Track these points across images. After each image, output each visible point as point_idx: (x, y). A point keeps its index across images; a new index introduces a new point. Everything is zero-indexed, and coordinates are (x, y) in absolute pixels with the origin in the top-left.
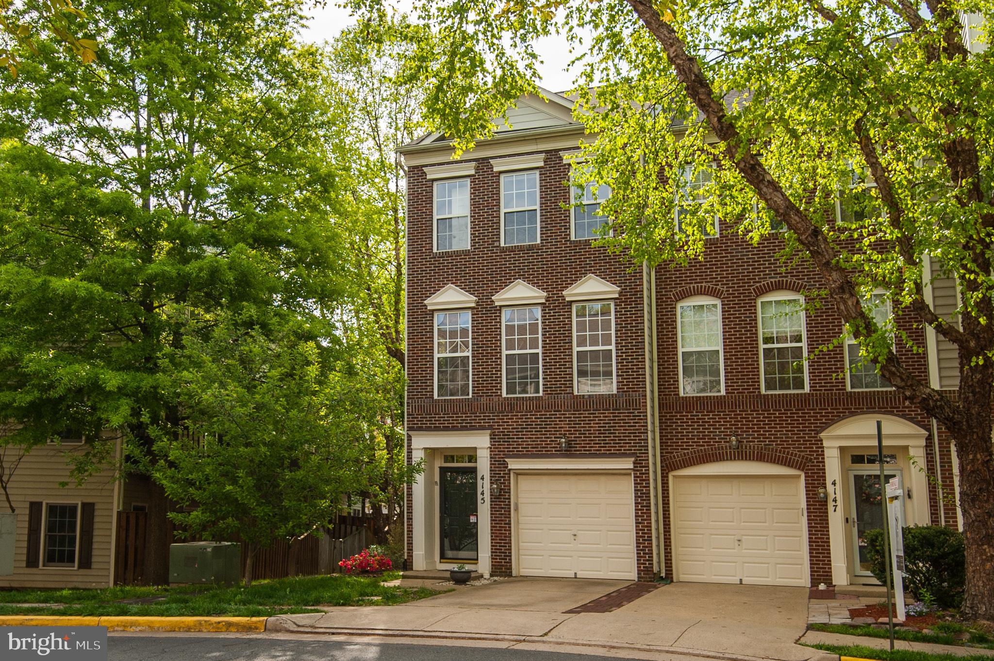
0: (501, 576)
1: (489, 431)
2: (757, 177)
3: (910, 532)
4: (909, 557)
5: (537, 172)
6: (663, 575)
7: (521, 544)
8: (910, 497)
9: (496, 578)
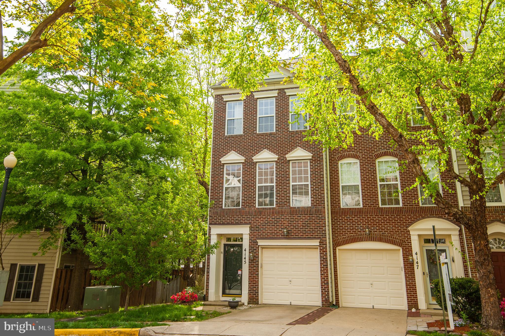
0: (253, 304)
1: (249, 225)
2: (375, 111)
3: (453, 281)
4: (454, 294)
5: (274, 99)
6: (334, 303)
7: (263, 286)
8: (453, 261)
9: (250, 305)
